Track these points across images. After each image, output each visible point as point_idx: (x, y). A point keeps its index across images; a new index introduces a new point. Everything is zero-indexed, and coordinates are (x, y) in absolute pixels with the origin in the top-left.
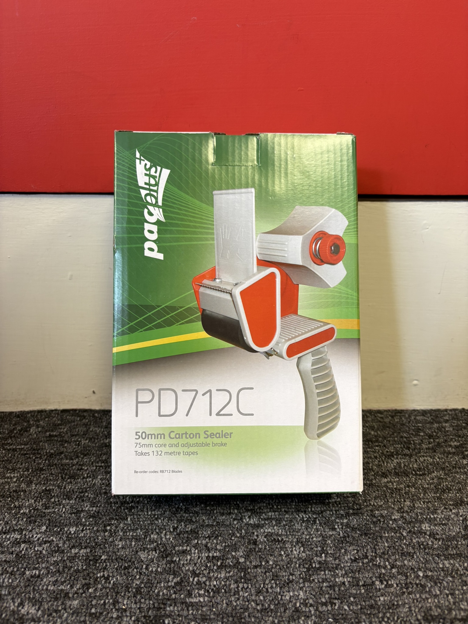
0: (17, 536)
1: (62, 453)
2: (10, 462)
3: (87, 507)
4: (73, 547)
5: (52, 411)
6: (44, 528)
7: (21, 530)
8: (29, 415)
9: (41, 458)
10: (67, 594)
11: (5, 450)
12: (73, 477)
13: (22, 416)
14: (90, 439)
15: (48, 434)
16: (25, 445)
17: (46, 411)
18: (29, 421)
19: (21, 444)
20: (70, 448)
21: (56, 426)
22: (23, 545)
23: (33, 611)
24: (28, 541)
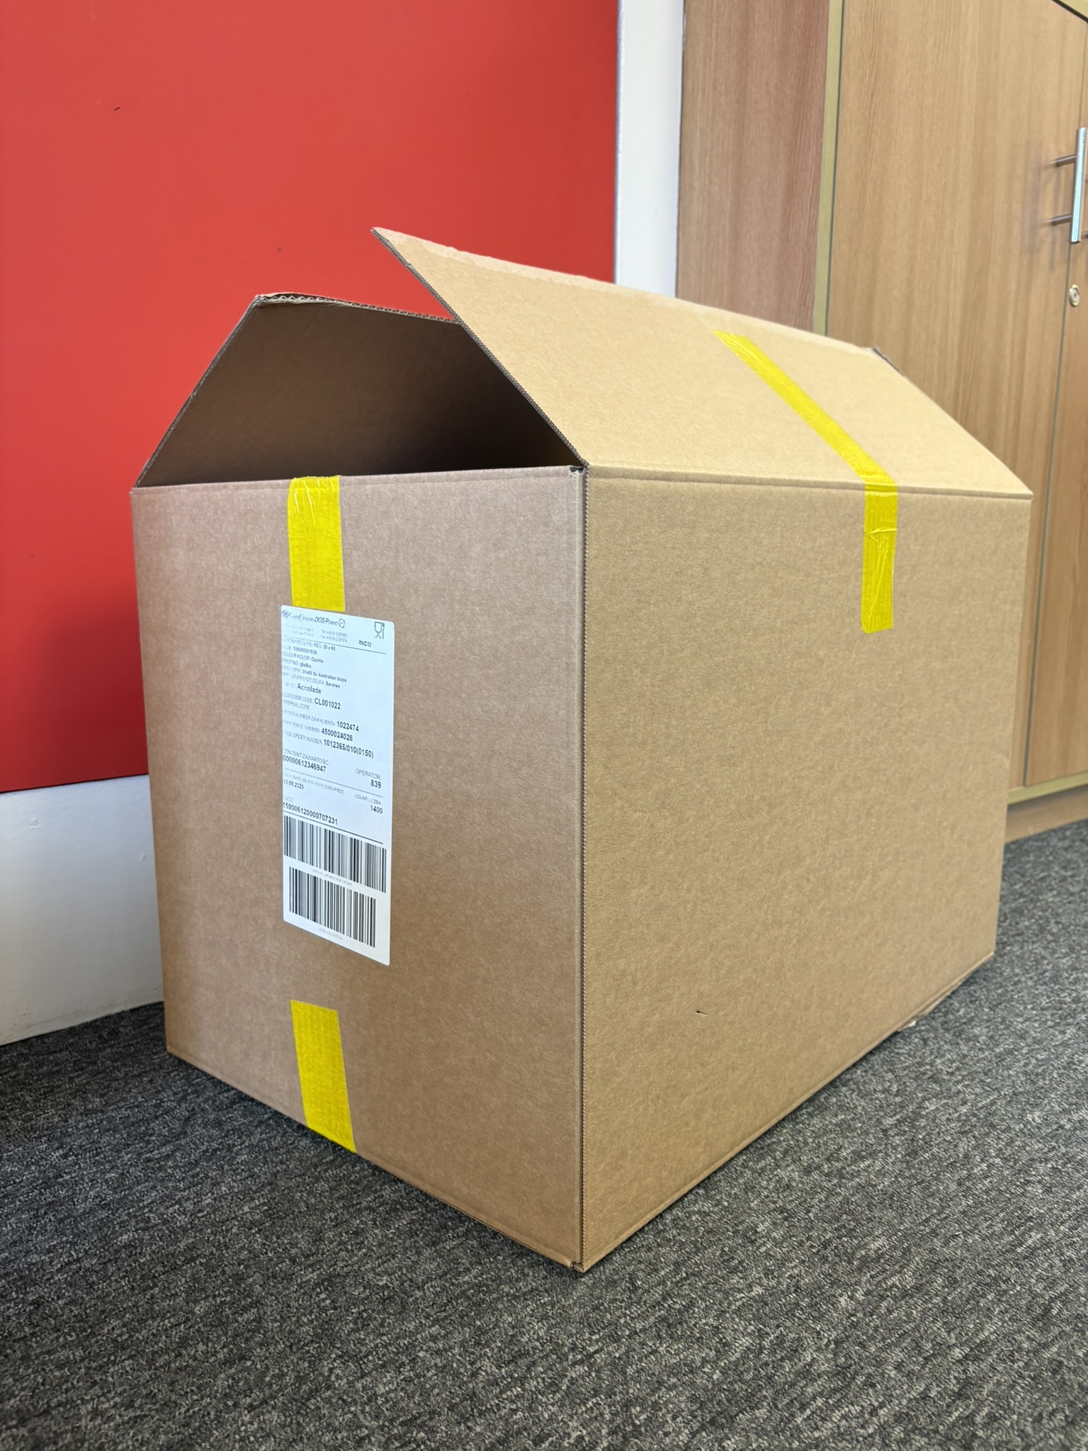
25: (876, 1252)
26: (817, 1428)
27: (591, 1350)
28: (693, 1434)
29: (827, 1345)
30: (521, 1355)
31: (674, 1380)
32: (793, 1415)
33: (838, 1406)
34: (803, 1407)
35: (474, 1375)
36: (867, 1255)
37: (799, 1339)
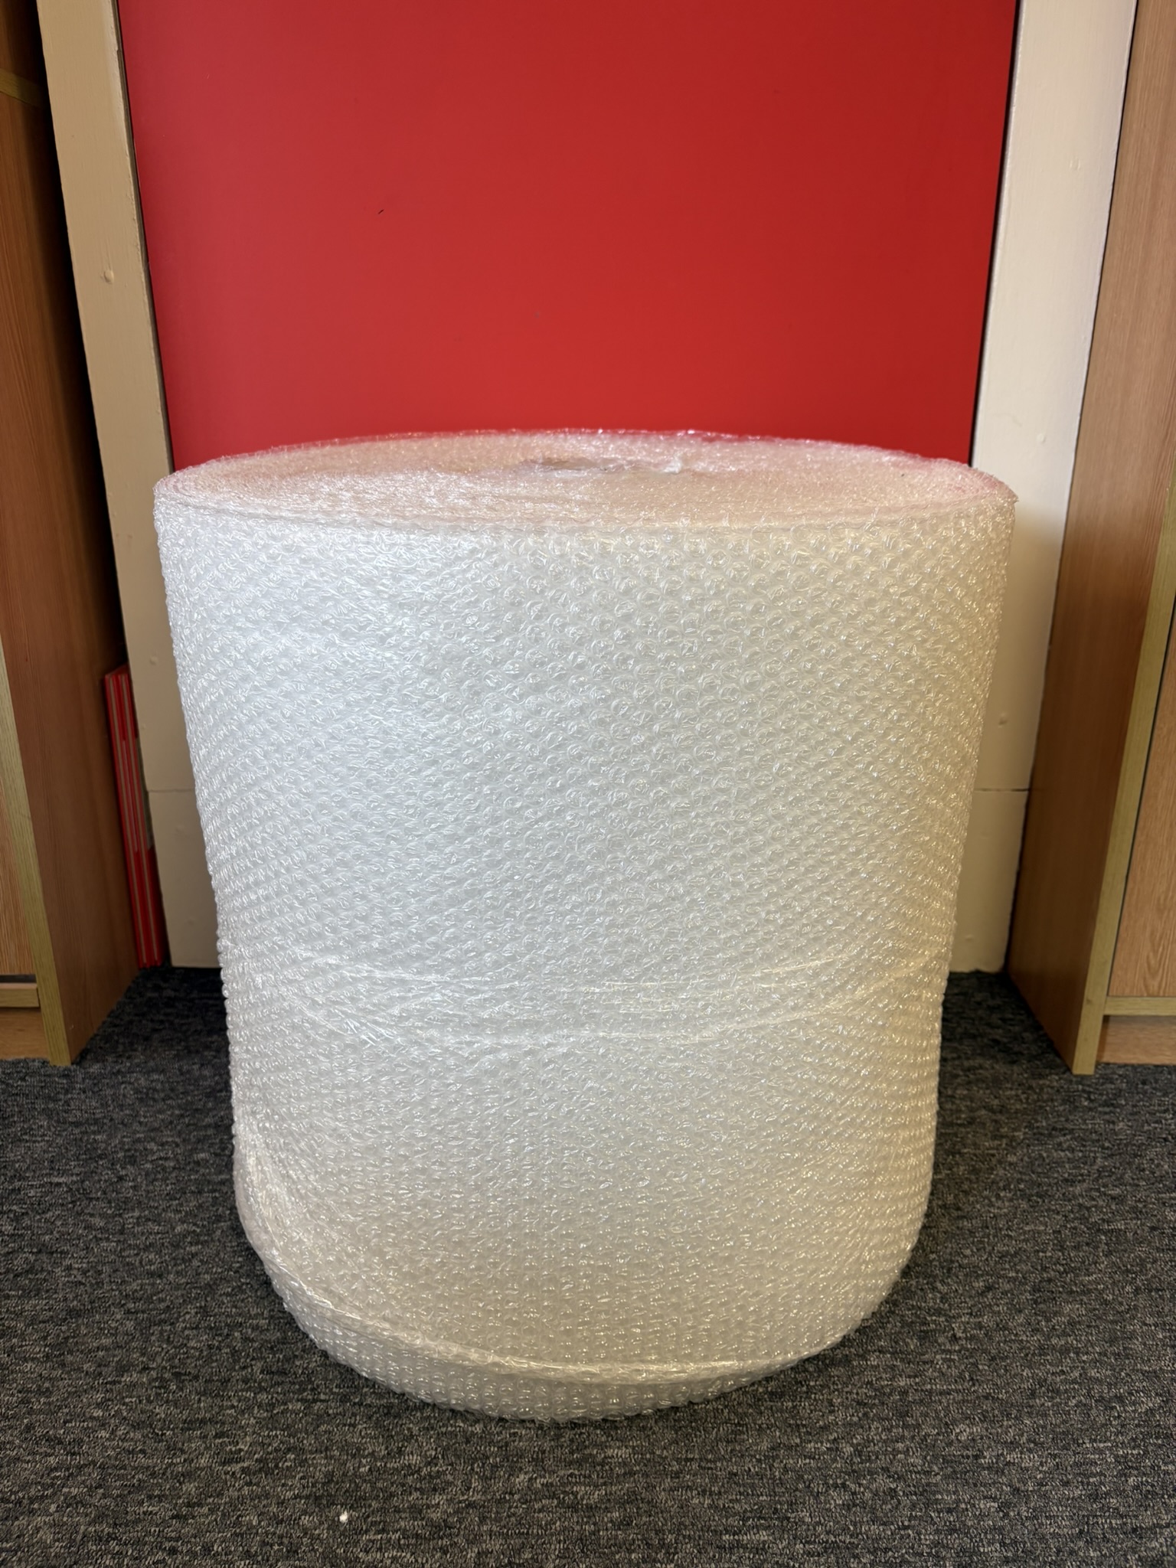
25: (605, 1457)
26: (367, 1552)
27: (322, 1397)
28: (296, 1497)
29: (460, 1502)
30: (283, 1373)
31: (337, 1453)
32: (366, 1532)
33: (400, 1548)
34: (383, 1531)
35: (245, 1368)
36: (595, 1457)
37: (449, 1483)
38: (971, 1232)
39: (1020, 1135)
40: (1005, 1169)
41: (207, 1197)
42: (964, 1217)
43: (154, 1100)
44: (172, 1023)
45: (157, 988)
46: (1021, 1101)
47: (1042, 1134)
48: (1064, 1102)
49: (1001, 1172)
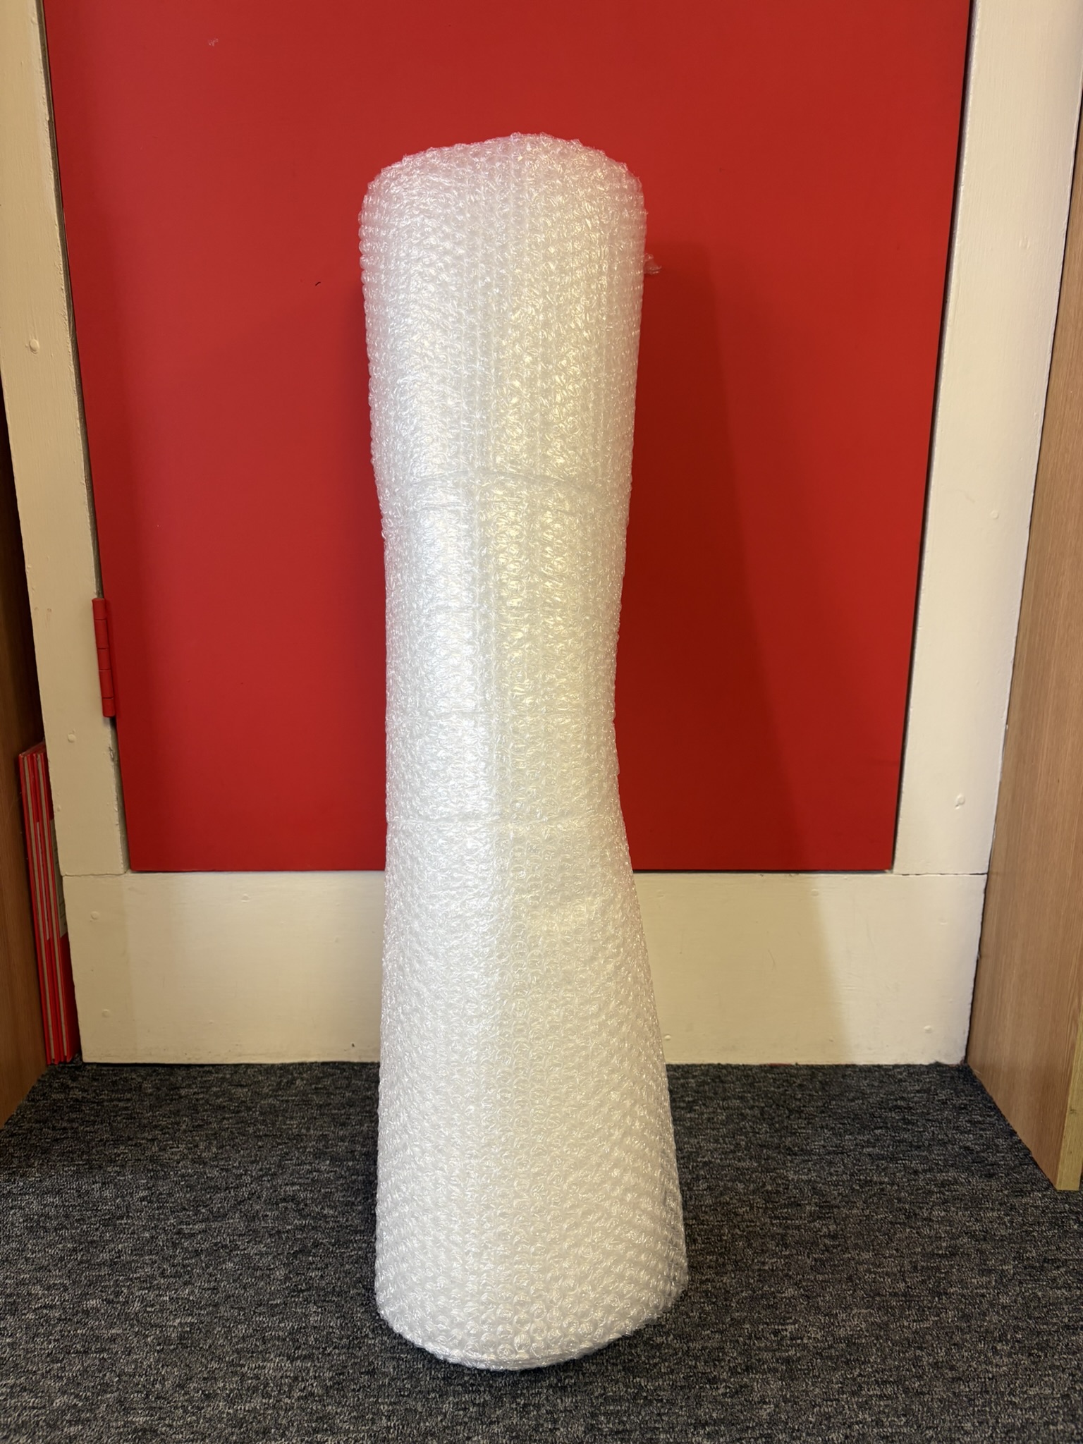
0: (308, 1167)
1: (330, 1104)
2: (287, 1112)
3: (358, 1148)
4: (353, 1175)
5: (312, 1063)
6: (328, 1162)
7: (310, 1164)
8: (291, 1068)
9: (312, 1108)
10: (353, 1203)
11: (279, 1100)
12: (343, 1124)
13: (284, 1068)
14: (353, 1092)
15: (313, 1086)
16: (296, 1096)
17: (306, 1064)
18: (292, 1074)
19: (292, 1096)
20: (336, 1100)
21: (319, 1079)
22: (314, 1174)
23: (331, 1212)
24: (318, 1171)
38: (970, 1400)
39: (1008, 1268)
40: (998, 1313)
41: (92, 1360)
42: (961, 1379)
43: (46, 1230)
44: (76, 1132)
45: (65, 1088)
46: (1004, 1223)
47: (1034, 1267)
48: (1053, 1225)
49: (995, 1318)
